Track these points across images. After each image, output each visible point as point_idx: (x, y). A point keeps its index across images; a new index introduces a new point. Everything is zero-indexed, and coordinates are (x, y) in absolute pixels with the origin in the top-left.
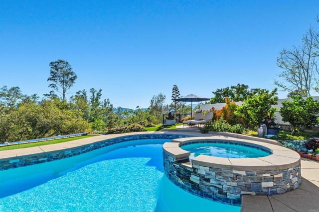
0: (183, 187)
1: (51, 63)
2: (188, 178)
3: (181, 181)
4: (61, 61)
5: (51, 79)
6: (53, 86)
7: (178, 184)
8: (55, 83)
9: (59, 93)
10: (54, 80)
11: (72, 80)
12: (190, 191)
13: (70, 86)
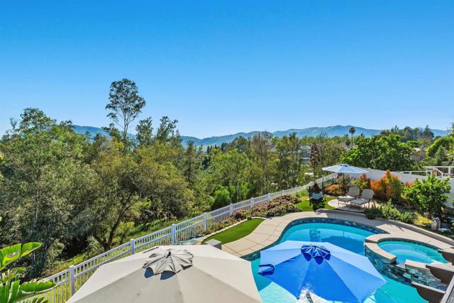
0: (397, 280)
1: (113, 83)
2: (402, 275)
3: (395, 277)
4: (126, 81)
5: (110, 107)
6: (113, 117)
7: (392, 278)
8: (114, 112)
9: (120, 127)
10: (114, 107)
11: (138, 107)
12: (402, 282)
13: (134, 117)
